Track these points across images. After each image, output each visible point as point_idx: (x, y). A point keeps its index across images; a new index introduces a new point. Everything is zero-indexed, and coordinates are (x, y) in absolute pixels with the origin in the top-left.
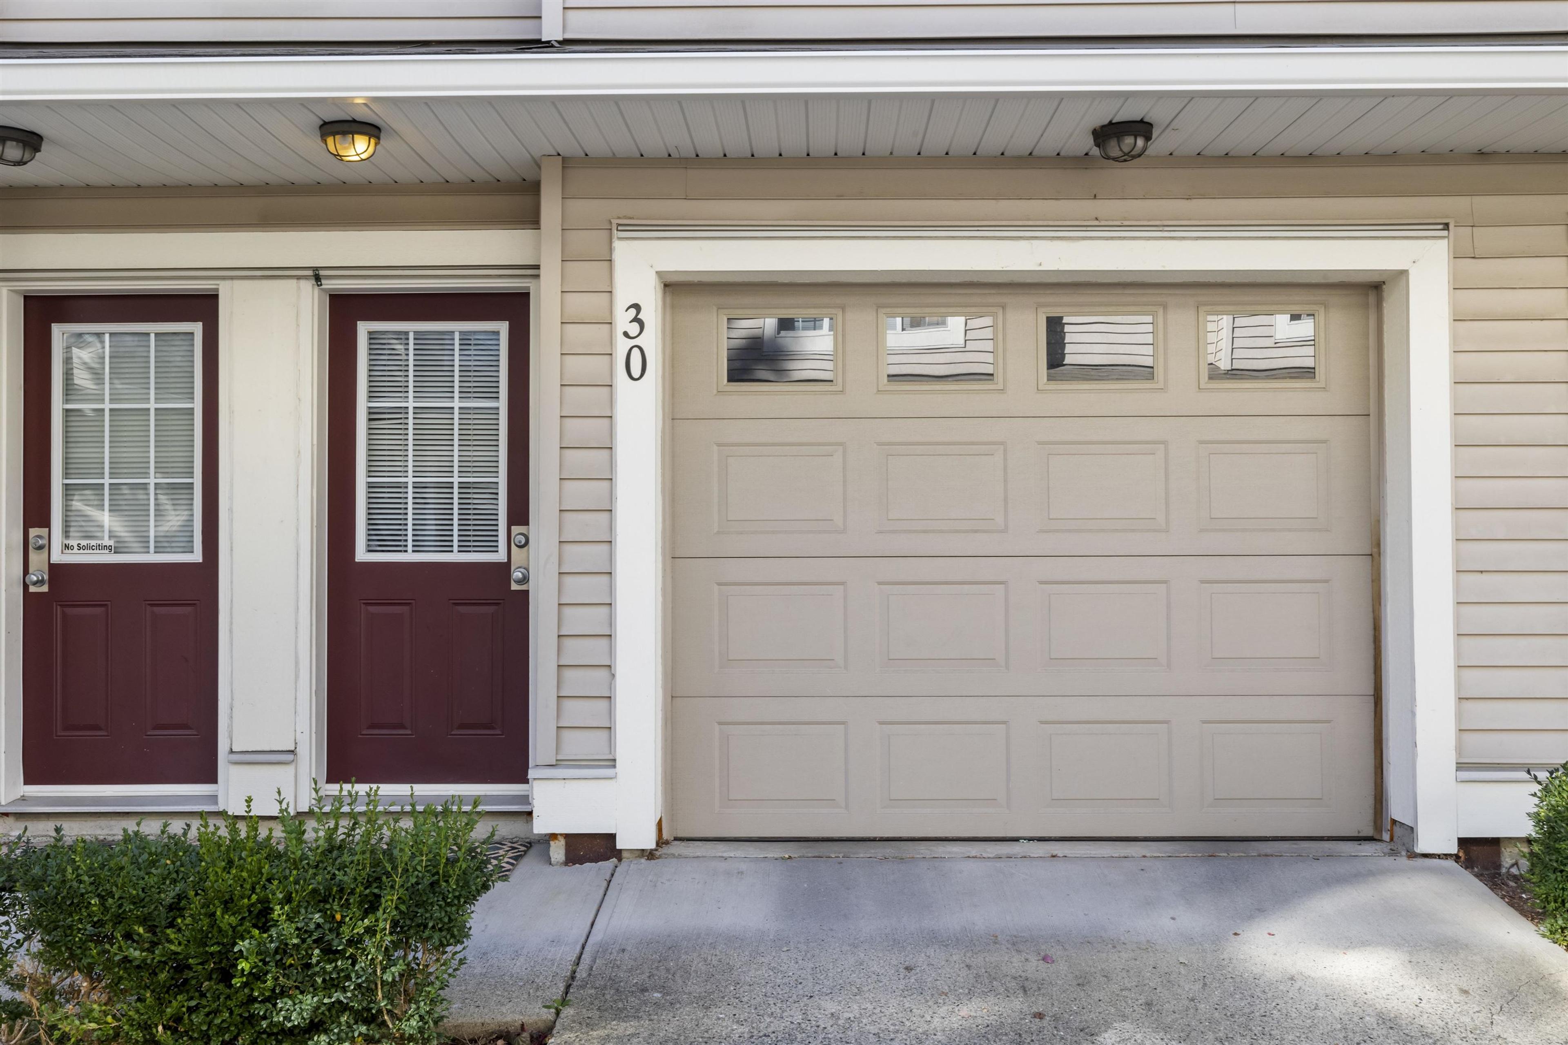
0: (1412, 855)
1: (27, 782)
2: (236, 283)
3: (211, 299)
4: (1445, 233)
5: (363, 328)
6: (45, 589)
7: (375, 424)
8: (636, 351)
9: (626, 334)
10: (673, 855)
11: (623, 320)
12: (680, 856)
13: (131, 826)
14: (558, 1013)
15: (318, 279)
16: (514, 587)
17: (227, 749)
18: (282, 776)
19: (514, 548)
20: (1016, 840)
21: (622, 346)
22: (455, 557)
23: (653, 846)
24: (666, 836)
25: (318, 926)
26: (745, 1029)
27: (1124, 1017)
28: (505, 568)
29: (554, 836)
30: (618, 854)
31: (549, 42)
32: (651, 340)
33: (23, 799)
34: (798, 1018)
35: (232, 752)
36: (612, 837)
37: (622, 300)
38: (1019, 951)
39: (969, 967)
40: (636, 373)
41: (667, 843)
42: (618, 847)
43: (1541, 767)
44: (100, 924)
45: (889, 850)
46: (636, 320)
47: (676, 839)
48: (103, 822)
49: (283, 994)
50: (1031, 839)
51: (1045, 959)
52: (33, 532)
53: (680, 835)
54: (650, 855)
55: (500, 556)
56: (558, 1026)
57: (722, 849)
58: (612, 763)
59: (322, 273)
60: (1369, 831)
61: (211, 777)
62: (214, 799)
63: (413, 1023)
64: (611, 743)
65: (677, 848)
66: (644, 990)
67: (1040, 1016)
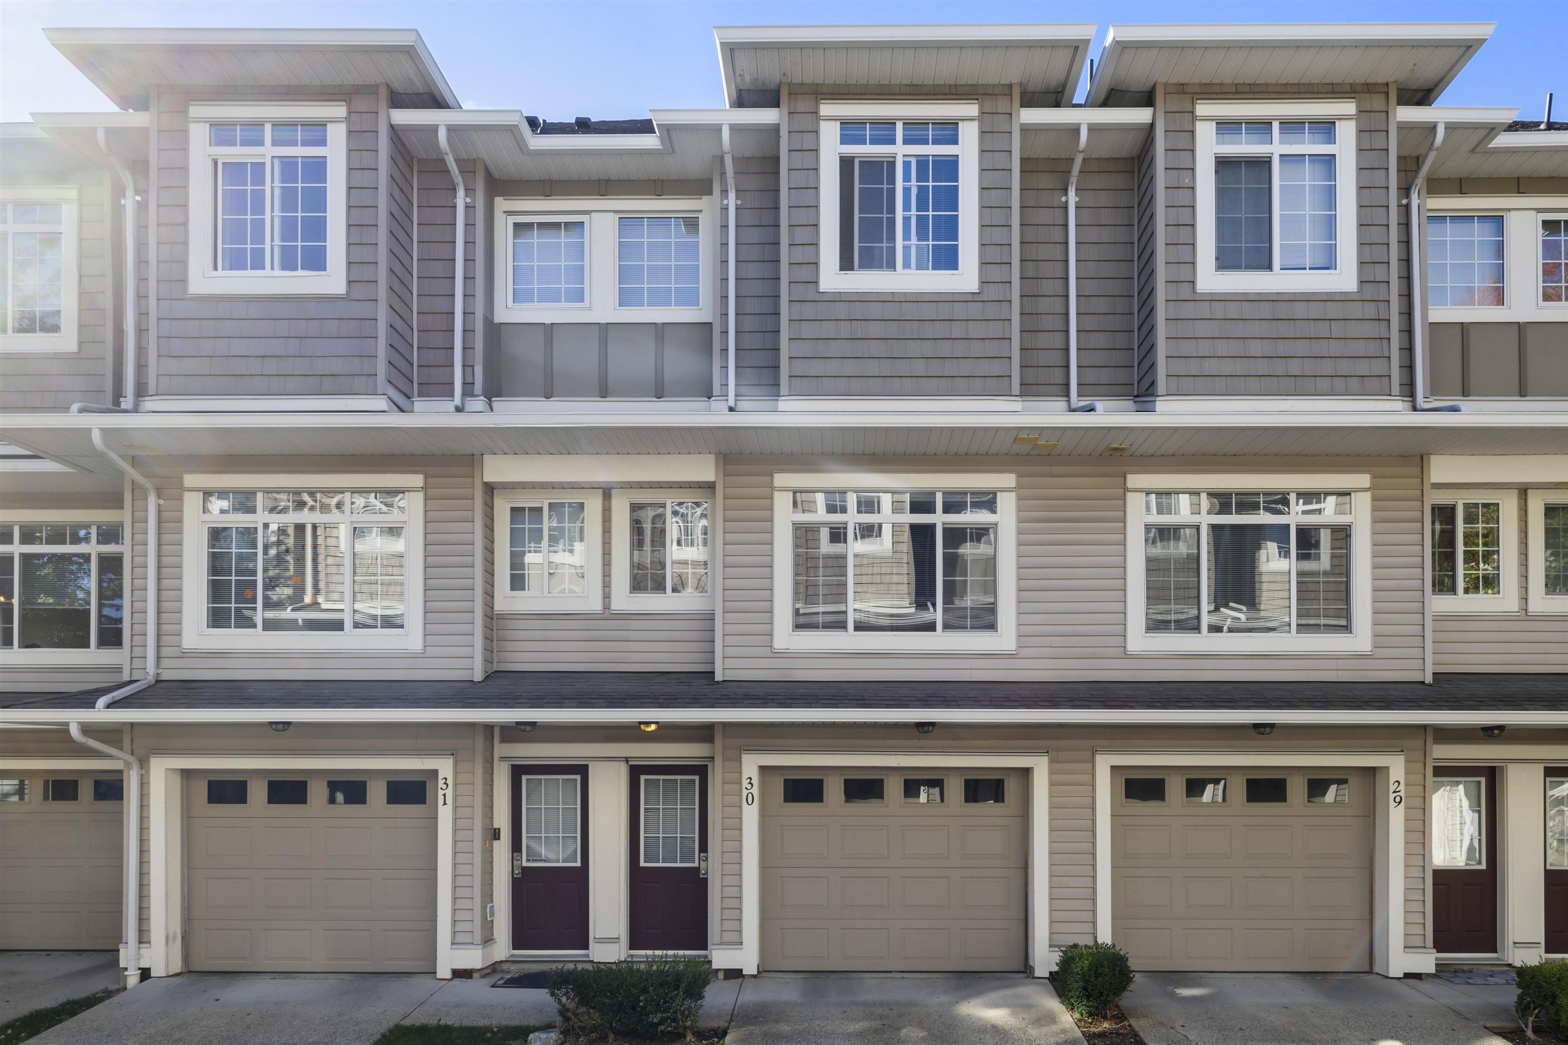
0: (1034, 978)
1: (513, 949)
2: (596, 762)
3: (586, 767)
4: (1047, 754)
5: (643, 778)
6: (520, 876)
7: (647, 814)
8: (750, 795)
9: (746, 788)
10: (763, 977)
11: (745, 783)
12: (766, 977)
13: (560, 966)
14: (729, 1024)
15: (627, 762)
16: (701, 876)
17: (593, 937)
18: (614, 947)
19: (701, 861)
20: (891, 972)
21: (745, 792)
22: (678, 865)
23: (756, 973)
24: (760, 970)
25: (662, 994)
26: (790, 1028)
27: (911, 1025)
28: (698, 869)
29: (720, 970)
30: (743, 976)
31: (718, 682)
32: (755, 791)
33: (513, 955)
34: (807, 1025)
35: (595, 938)
36: (741, 970)
37: (745, 776)
38: (882, 1007)
39: (864, 1012)
40: (750, 802)
41: (761, 972)
42: (744, 973)
43: (1063, 946)
44: (596, 992)
45: (843, 975)
46: (750, 783)
47: (764, 971)
48: (545, 964)
49: (652, 1013)
50: (896, 972)
51: (890, 1009)
52: (515, 854)
53: (766, 970)
54: (754, 976)
55: (696, 865)
56: (730, 1026)
57: (781, 975)
58: (741, 943)
59: (629, 759)
60: (1023, 970)
61: (586, 947)
62: (588, 956)
63: (689, 1023)
64: (741, 936)
65: (765, 974)
66: (757, 1018)
67: (884, 1025)
